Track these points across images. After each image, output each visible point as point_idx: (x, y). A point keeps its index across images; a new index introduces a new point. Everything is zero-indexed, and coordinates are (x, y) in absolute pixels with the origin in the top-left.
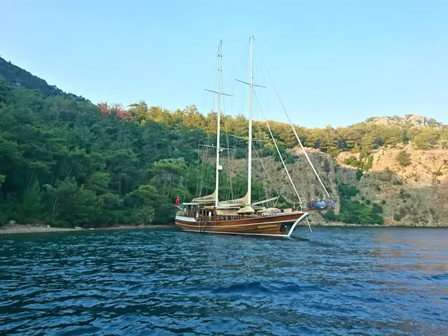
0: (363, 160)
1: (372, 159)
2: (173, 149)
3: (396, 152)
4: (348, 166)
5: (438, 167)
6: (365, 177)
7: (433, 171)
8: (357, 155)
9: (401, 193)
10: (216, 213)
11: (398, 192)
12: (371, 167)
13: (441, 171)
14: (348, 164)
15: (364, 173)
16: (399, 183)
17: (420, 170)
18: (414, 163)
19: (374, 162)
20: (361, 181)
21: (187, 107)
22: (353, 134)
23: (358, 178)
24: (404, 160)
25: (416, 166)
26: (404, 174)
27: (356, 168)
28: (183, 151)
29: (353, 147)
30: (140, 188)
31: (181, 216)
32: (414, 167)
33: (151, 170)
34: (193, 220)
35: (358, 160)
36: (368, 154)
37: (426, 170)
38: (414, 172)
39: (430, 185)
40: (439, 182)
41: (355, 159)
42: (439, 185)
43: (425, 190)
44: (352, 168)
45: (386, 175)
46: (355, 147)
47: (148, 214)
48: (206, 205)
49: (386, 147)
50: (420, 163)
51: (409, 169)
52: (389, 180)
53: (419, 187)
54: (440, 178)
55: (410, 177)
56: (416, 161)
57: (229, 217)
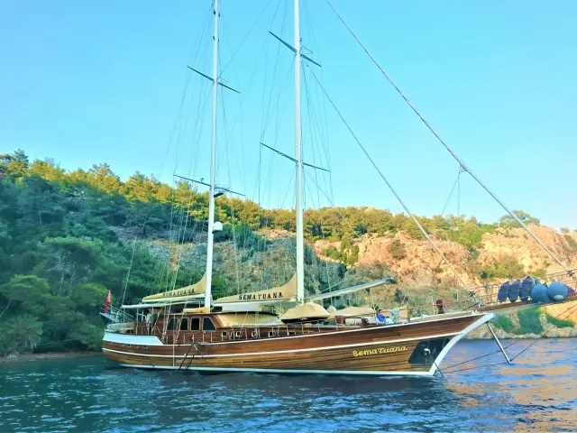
0: (345, 251)
1: (357, 250)
2: (72, 225)
3: (386, 241)
4: (327, 259)
5: (437, 261)
6: (350, 273)
7: (432, 266)
8: (338, 245)
9: (397, 295)
10: (218, 322)
11: (393, 293)
12: (357, 260)
13: (442, 267)
14: (328, 255)
15: (349, 267)
16: (393, 282)
17: (417, 264)
18: (410, 256)
19: (360, 253)
20: (345, 279)
21: (95, 167)
22: (329, 217)
23: (341, 275)
24: (397, 252)
25: (412, 259)
26: (399, 270)
27: (337, 261)
28: (90, 228)
29: (330, 235)
30: (12, 280)
31: (118, 332)
32: (410, 261)
33: (34, 253)
34: (153, 341)
35: (339, 250)
36: (352, 243)
37: (423, 265)
38: (411, 268)
39: (429, 284)
40: (439, 281)
41: (335, 249)
42: (439, 285)
43: (426, 291)
44: (333, 260)
45: (377, 270)
46: (333, 234)
47: (29, 331)
48: (190, 306)
49: (371, 235)
50: (416, 256)
51: (404, 264)
52: (381, 277)
53: (417, 287)
54: (440, 276)
55: (406, 274)
56: (412, 253)
57: (264, 332)
